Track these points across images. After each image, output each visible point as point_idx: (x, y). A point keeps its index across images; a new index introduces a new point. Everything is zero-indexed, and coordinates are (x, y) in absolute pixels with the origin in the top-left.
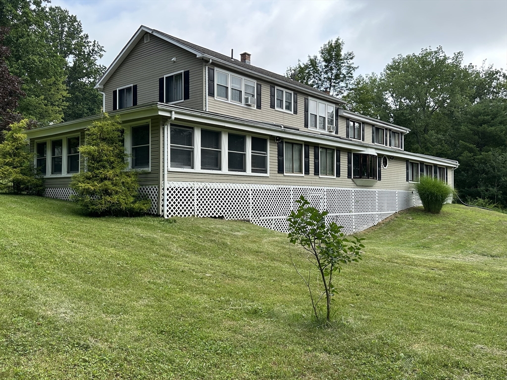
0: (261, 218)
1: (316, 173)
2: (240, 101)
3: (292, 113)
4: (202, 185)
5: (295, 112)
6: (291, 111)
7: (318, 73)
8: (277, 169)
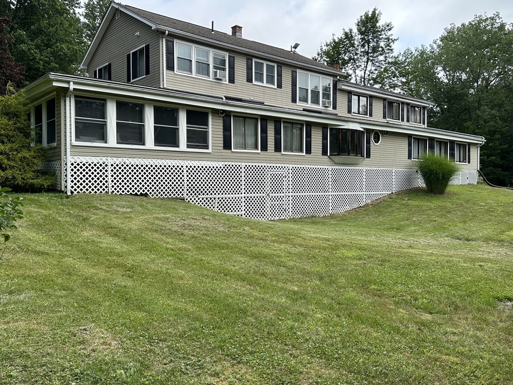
0: (199, 196)
1: (278, 148)
2: (208, 75)
3: (276, 87)
4: (118, 161)
5: (280, 86)
6: (274, 85)
7: (354, 47)
8: (222, 145)
